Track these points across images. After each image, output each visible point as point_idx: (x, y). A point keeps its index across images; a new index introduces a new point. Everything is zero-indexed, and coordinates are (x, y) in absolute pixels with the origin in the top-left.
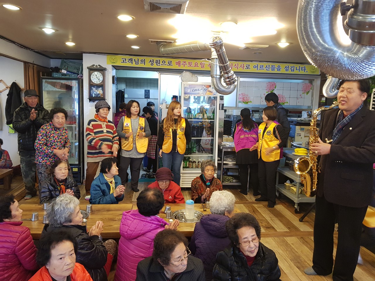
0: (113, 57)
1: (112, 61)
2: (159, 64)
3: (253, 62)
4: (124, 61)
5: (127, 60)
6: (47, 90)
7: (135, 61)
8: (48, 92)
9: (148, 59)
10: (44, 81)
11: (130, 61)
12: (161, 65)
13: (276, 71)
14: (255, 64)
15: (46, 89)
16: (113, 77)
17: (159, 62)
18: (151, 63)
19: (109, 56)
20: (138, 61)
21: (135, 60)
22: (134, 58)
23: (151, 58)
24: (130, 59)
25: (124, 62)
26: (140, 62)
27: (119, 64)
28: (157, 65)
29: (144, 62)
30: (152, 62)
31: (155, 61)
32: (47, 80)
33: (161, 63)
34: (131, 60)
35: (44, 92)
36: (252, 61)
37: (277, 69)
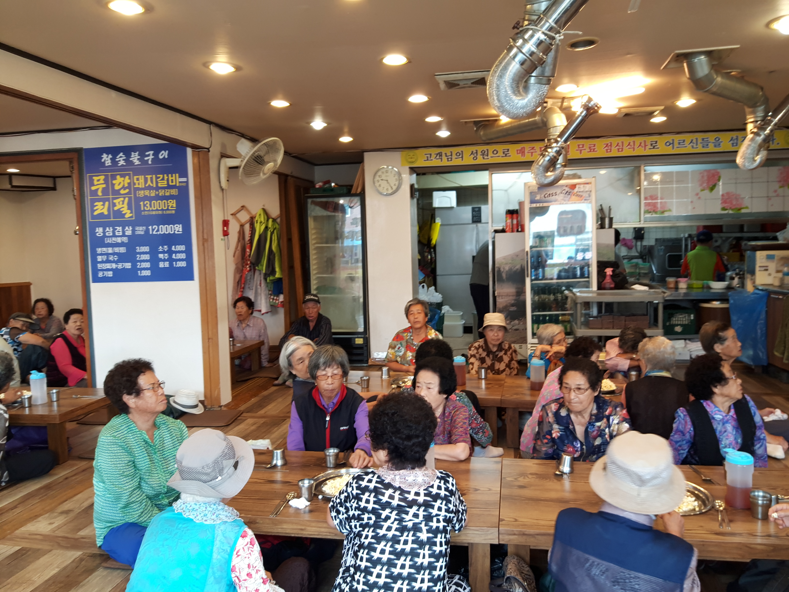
0: (411, 153)
1: (410, 160)
2: (487, 156)
3: (664, 136)
4: (428, 157)
5: (433, 156)
6: (315, 215)
7: (446, 156)
8: (316, 218)
9: (467, 150)
10: (309, 201)
11: (438, 157)
12: (490, 158)
13: (711, 148)
14: (669, 138)
15: (313, 214)
16: (412, 186)
17: (486, 153)
18: (472, 156)
19: (405, 153)
20: (451, 155)
21: (446, 154)
22: (444, 150)
23: (474, 148)
24: (437, 154)
25: (428, 160)
26: (454, 156)
27: (421, 163)
28: (484, 158)
29: (461, 156)
30: (474, 154)
31: (479, 153)
32: (315, 199)
33: (491, 154)
34: (440, 154)
35: (310, 219)
36: (661, 134)
37: (713, 145)
